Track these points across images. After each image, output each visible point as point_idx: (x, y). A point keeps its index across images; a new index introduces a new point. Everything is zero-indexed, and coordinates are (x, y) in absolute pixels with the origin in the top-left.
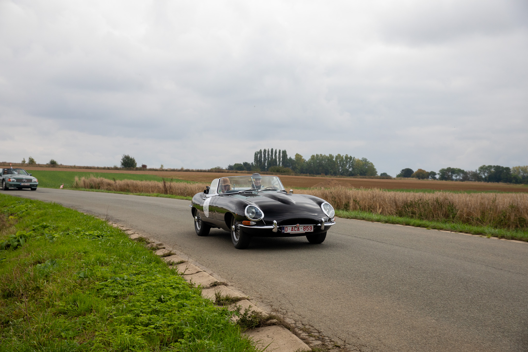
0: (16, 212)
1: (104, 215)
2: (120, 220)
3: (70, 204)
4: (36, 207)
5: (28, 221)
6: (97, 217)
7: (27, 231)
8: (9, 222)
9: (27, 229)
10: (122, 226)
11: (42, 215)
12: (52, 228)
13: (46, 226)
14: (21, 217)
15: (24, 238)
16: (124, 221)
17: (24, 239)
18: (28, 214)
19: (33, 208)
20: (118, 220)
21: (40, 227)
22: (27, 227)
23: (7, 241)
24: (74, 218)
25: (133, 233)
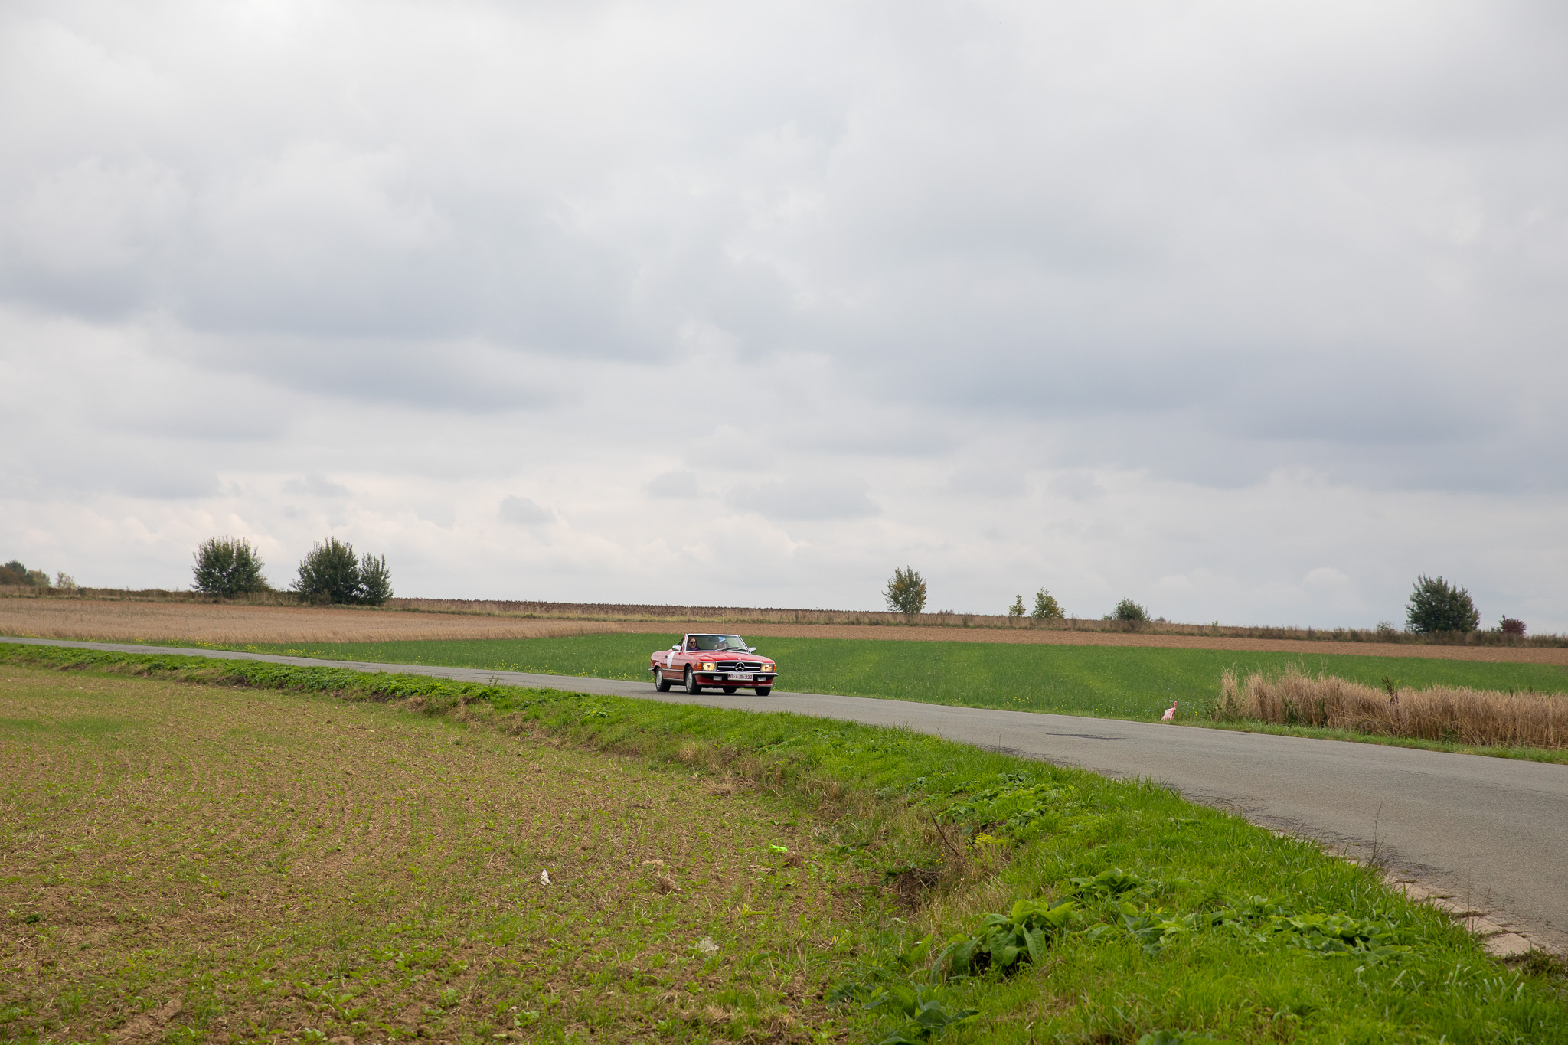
0: (1003, 816)
1: (1361, 843)
2: (1434, 868)
3: (1208, 790)
4: (1077, 800)
5: (1054, 858)
6: (1331, 848)
7: (1051, 900)
8: (979, 861)
9: (1052, 893)
10: (1442, 894)
11: (1103, 836)
12: (1148, 893)
13: (1124, 880)
14: (1022, 841)
15: (1041, 928)
16: (1449, 873)
17: (1042, 933)
18: (1050, 828)
19: (1067, 805)
20: (1420, 866)
21: (1100, 888)
22: (1050, 882)
23: (976, 940)
24: (1236, 851)
25: (1498, 929)
